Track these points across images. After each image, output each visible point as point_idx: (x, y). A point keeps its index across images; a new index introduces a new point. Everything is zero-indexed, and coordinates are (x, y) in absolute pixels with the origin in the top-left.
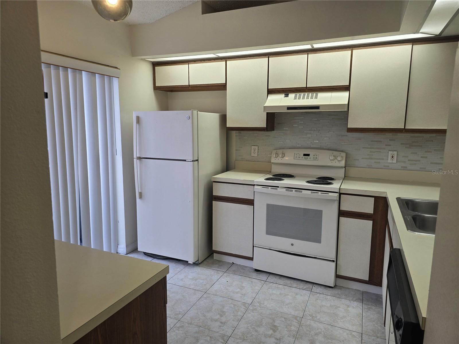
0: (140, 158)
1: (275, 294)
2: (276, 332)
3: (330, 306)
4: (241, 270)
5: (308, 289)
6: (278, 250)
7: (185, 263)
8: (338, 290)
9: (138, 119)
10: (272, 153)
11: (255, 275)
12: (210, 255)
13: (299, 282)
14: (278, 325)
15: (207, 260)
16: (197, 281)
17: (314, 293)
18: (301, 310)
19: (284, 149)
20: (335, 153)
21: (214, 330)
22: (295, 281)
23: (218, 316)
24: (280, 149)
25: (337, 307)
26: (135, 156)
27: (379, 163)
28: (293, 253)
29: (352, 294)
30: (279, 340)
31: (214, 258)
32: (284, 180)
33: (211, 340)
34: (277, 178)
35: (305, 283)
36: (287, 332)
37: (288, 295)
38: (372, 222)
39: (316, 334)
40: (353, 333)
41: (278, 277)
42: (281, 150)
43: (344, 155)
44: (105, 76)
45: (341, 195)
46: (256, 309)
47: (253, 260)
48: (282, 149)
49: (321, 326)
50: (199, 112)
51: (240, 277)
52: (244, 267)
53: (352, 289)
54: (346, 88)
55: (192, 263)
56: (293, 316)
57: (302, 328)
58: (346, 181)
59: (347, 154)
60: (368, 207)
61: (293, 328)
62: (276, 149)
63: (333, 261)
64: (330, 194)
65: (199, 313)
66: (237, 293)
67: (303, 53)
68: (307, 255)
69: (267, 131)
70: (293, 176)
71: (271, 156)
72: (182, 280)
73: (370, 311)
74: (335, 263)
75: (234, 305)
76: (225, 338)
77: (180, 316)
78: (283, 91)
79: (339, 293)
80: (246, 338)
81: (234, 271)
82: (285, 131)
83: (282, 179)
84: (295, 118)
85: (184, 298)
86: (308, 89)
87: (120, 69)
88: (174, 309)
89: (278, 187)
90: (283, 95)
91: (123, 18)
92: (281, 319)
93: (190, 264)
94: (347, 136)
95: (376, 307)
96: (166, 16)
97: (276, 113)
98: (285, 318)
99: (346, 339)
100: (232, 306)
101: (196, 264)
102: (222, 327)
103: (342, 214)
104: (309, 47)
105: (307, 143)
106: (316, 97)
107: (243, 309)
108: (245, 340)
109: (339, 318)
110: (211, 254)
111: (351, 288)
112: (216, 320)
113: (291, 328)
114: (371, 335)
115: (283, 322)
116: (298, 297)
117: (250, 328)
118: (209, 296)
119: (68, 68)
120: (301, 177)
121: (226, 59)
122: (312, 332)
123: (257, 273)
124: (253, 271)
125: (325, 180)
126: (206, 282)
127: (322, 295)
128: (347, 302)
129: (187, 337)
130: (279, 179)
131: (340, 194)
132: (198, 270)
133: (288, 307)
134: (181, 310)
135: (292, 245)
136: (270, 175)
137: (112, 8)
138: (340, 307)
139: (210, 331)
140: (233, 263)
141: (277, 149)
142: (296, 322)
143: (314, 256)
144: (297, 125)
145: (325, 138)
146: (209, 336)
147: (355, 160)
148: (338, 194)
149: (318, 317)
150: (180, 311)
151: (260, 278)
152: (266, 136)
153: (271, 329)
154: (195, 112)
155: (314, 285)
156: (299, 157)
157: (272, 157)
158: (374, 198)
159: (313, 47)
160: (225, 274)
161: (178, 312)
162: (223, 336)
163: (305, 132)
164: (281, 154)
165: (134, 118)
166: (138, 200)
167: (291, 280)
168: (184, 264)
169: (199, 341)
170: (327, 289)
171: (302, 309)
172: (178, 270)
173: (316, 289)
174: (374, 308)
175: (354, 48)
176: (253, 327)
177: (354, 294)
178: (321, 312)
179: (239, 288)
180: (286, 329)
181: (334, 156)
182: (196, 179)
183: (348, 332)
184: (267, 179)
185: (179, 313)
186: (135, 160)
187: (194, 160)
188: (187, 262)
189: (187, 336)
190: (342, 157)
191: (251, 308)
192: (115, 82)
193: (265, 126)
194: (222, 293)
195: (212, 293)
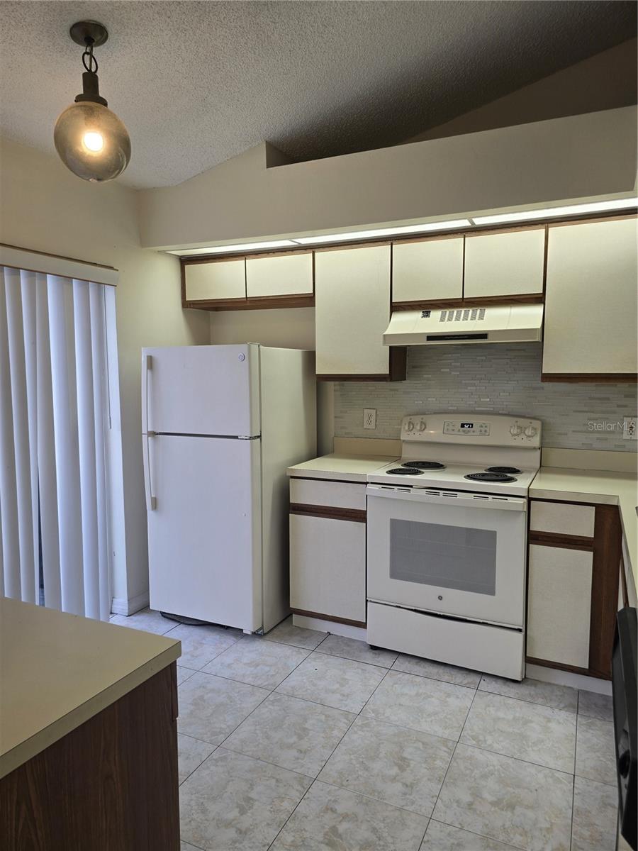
0: (154, 434)
1: (406, 694)
2: (405, 770)
3: (514, 718)
4: (345, 648)
5: (472, 686)
6: (414, 608)
7: (237, 632)
8: (529, 687)
9: (151, 362)
10: (402, 421)
11: (369, 656)
12: (286, 618)
13: (454, 672)
14: (409, 757)
15: (280, 627)
16: (258, 668)
17: (483, 693)
18: (455, 727)
19: (425, 414)
20: (522, 422)
21: (285, 766)
22: (447, 670)
23: (294, 739)
24: (417, 414)
25: (526, 722)
26: (144, 431)
27: (606, 439)
28: (442, 614)
29: (556, 696)
30: (409, 786)
31: (294, 624)
32: (423, 473)
33: (278, 786)
34: (410, 470)
35: (466, 674)
36: (426, 770)
37: (433, 697)
38: (592, 553)
39: (484, 777)
40: (557, 775)
41: (415, 661)
42: (419, 416)
43: (537, 424)
44: (90, 283)
45: (532, 502)
46: (367, 725)
47: (366, 628)
48: (421, 415)
49: (494, 759)
50: (261, 347)
51: (341, 661)
52: (349, 642)
53: (557, 685)
54: (539, 299)
55: (250, 633)
56: (440, 739)
57: (457, 763)
58: (544, 475)
59: (543, 425)
60: (584, 525)
61: (438, 763)
62: (410, 415)
63: (520, 630)
64: (511, 500)
65: (258, 732)
66: (333, 692)
67: (456, 235)
68: (468, 619)
69: (391, 381)
70: (442, 466)
71: (400, 429)
72: (229, 666)
73: (592, 729)
74: (523, 633)
75: (326, 716)
76: (306, 782)
77: (221, 737)
78: (420, 305)
79: (532, 693)
80: (345, 783)
81: (330, 649)
82: (425, 381)
83: (420, 472)
84: (445, 356)
85: (231, 702)
86: (466, 302)
87: (117, 270)
88: (210, 723)
89: (411, 486)
90: (421, 314)
91: (112, 176)
92: (415, 745)
93: (247, 635)
94: (543, 388)
95: (603, 722)
96: (203, 173)
97: (408, 348)
98: (423, 743)
99: (543, 787)
100: (323, 717)
101: (258, 635)
102: (300, 761)
103: (534, 538)
104: (465, 223)
105: (468, 403)
106: (481, 317)
107: (343, 725)
108: (343, 786)
109: (530, 744)
110: (288, 616)
111: (556, 683)
112: (290, 747)
113: (436, 763)
114: (592, 778)
115: (420, 750)
116: (451, 700)
117: (354, 762)
118: (279, 699)
119: (20, 269)
120: (457, 466)
121: (313, 248)
122: (476, 771)
123: (373, 653)
124: (367, 648)
125: (502, 474)
126: (275, 671)
127: (498, 698)
128: (547, 712)
129: (233, 780)
130: (414, 472)
131: (530, 500)
132: (261, 646)
133: (431, 721)
134: (224, 726)
135: (440, 598)
136: (399, 463)
137: (92, 157)
138: (531, 722)
139: (277, 768)
140: (329, 633)
141: (412, 415)
142: (445, 751)
143: (482, 621)
144: (448, 370)
145: (501, 394)
146: (274, 778)
147: (559, 434)
148: (525, 500)
149: (489, 742)
150: (221, 728)
151: (379, 662)
152: (391, 390)
153: (396, 764)
154: (255, 347)
155: (484, 677)
156: (453, 430)
157: (402, 429)
158: (594, 508)
159: (473, 223)
160: (313, 655)
161: (218, 730)
162: (301, 778)
163: (464, 382)
164: (419, 425)
165: (143, 359)
166: (150, 513)
167: (439, 666)
168: (236, 636)
169: (254, 787)
170: (508, 686)
171: (457, 725)
172: (224, 646)
173: (486, 684)
174: (598, 723)
175: (550, 225)
176: (361, 760)
177: (561, 696)
178: (495, 730)
179: (338, 682)
180: (424, 765)
181: (519, 427)
182: (258, 472)
183: (547, 771)
184: (391, 472)
185: (220, 732)
186: (144, 437)
187: (253, 436)
188: (242, 630)
189: (231, 778)
190: (534, 429)
191: (359, 722)
192: (110, 295)
193: (387, 372)
194: (304, 693)
195: (285, 693)
